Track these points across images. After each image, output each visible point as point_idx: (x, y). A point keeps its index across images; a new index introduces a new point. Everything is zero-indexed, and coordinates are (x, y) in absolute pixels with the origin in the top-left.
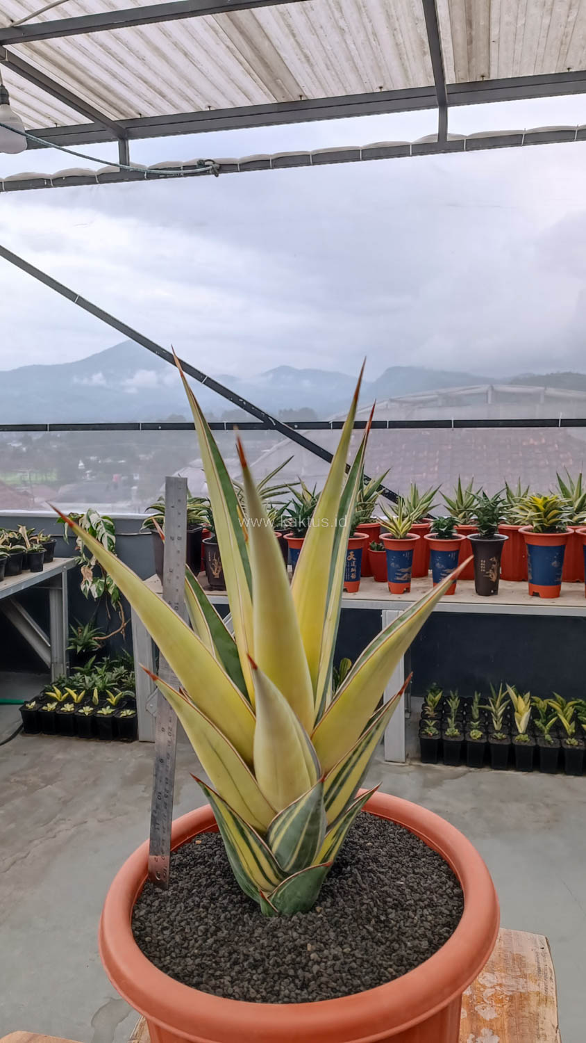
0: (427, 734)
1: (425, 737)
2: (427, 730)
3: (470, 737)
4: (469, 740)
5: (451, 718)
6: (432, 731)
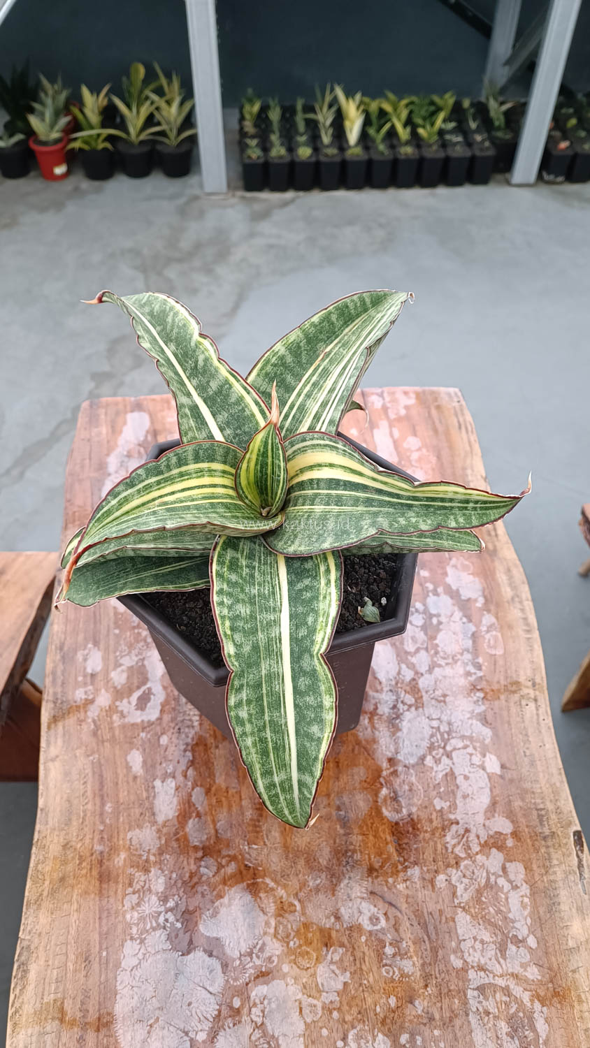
0: (249, 157)
1: (247, 161)
2: (249, 152)
3: (297, 156)
4: (297, 160)
5: (274, 132)
6: (255, 153)
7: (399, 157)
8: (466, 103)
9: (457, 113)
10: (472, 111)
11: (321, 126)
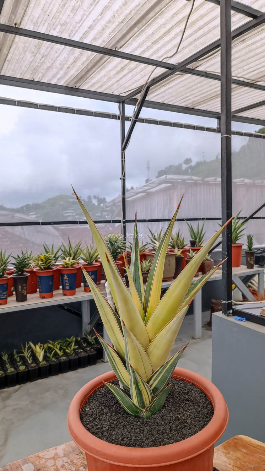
4: (20, 372)
5: (7, 364)
7: (61, 361)
8: (79, 339)
9: (77, 343)
10: (82, 341)
11: (26, 357)
